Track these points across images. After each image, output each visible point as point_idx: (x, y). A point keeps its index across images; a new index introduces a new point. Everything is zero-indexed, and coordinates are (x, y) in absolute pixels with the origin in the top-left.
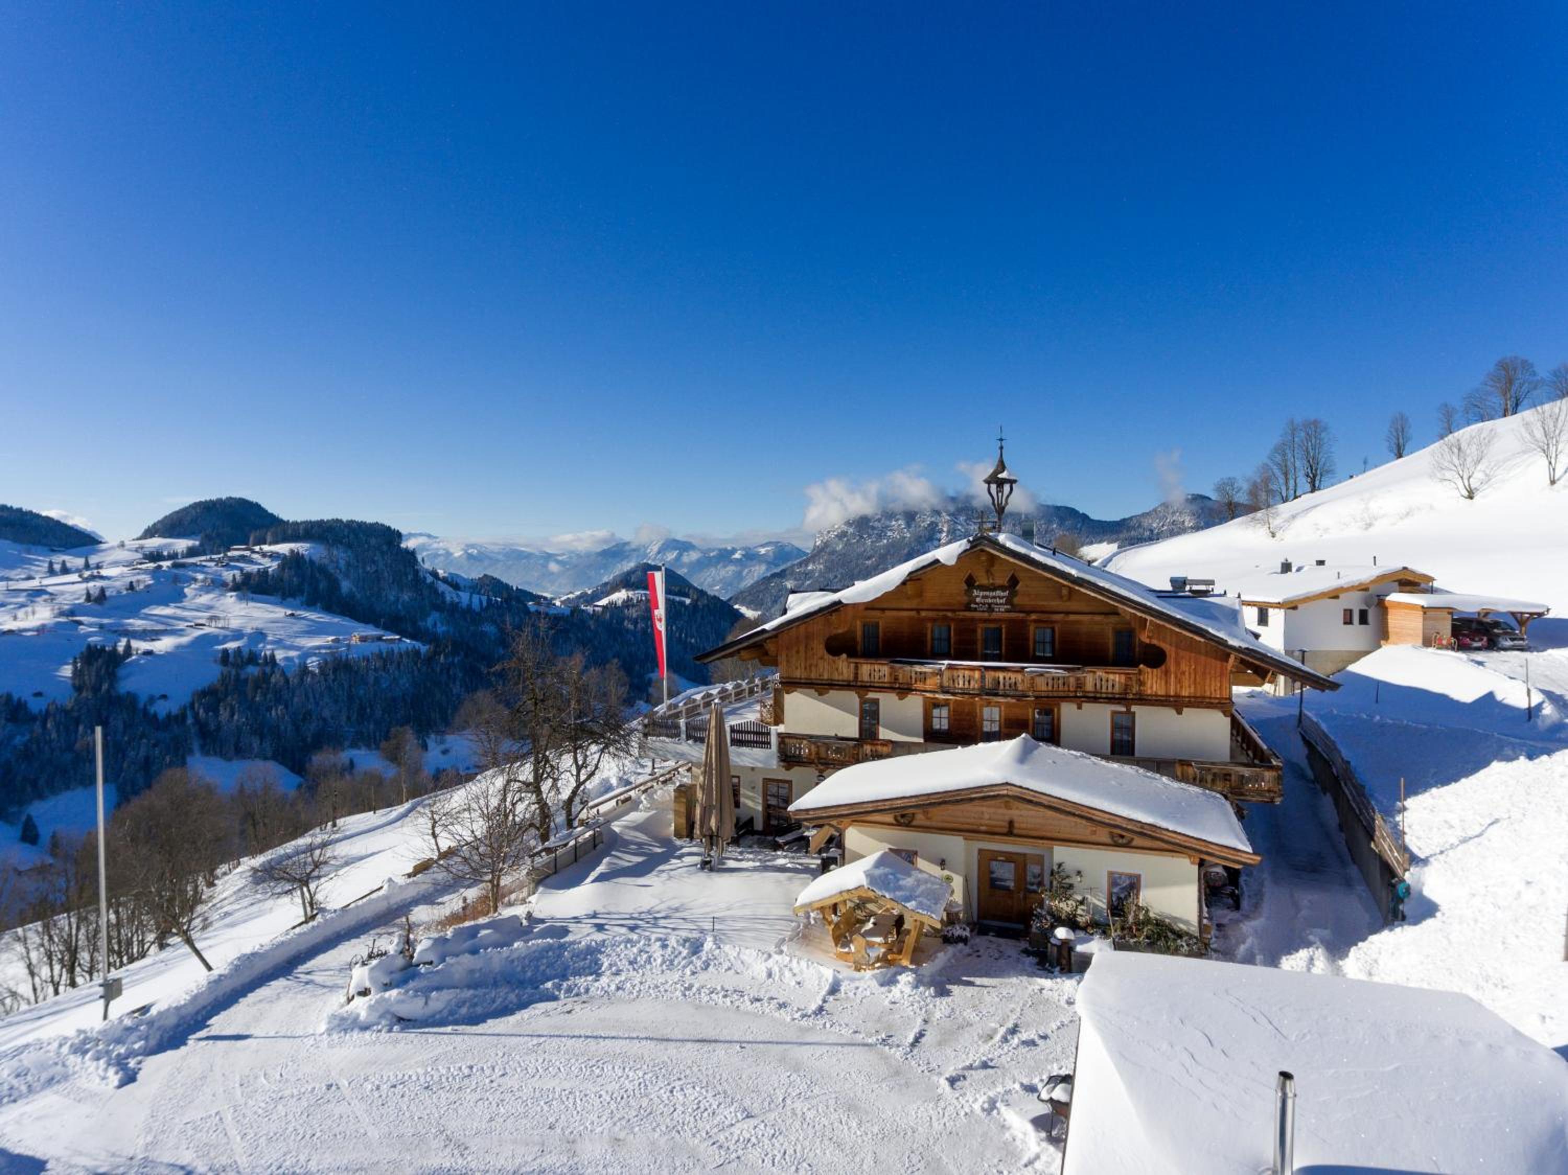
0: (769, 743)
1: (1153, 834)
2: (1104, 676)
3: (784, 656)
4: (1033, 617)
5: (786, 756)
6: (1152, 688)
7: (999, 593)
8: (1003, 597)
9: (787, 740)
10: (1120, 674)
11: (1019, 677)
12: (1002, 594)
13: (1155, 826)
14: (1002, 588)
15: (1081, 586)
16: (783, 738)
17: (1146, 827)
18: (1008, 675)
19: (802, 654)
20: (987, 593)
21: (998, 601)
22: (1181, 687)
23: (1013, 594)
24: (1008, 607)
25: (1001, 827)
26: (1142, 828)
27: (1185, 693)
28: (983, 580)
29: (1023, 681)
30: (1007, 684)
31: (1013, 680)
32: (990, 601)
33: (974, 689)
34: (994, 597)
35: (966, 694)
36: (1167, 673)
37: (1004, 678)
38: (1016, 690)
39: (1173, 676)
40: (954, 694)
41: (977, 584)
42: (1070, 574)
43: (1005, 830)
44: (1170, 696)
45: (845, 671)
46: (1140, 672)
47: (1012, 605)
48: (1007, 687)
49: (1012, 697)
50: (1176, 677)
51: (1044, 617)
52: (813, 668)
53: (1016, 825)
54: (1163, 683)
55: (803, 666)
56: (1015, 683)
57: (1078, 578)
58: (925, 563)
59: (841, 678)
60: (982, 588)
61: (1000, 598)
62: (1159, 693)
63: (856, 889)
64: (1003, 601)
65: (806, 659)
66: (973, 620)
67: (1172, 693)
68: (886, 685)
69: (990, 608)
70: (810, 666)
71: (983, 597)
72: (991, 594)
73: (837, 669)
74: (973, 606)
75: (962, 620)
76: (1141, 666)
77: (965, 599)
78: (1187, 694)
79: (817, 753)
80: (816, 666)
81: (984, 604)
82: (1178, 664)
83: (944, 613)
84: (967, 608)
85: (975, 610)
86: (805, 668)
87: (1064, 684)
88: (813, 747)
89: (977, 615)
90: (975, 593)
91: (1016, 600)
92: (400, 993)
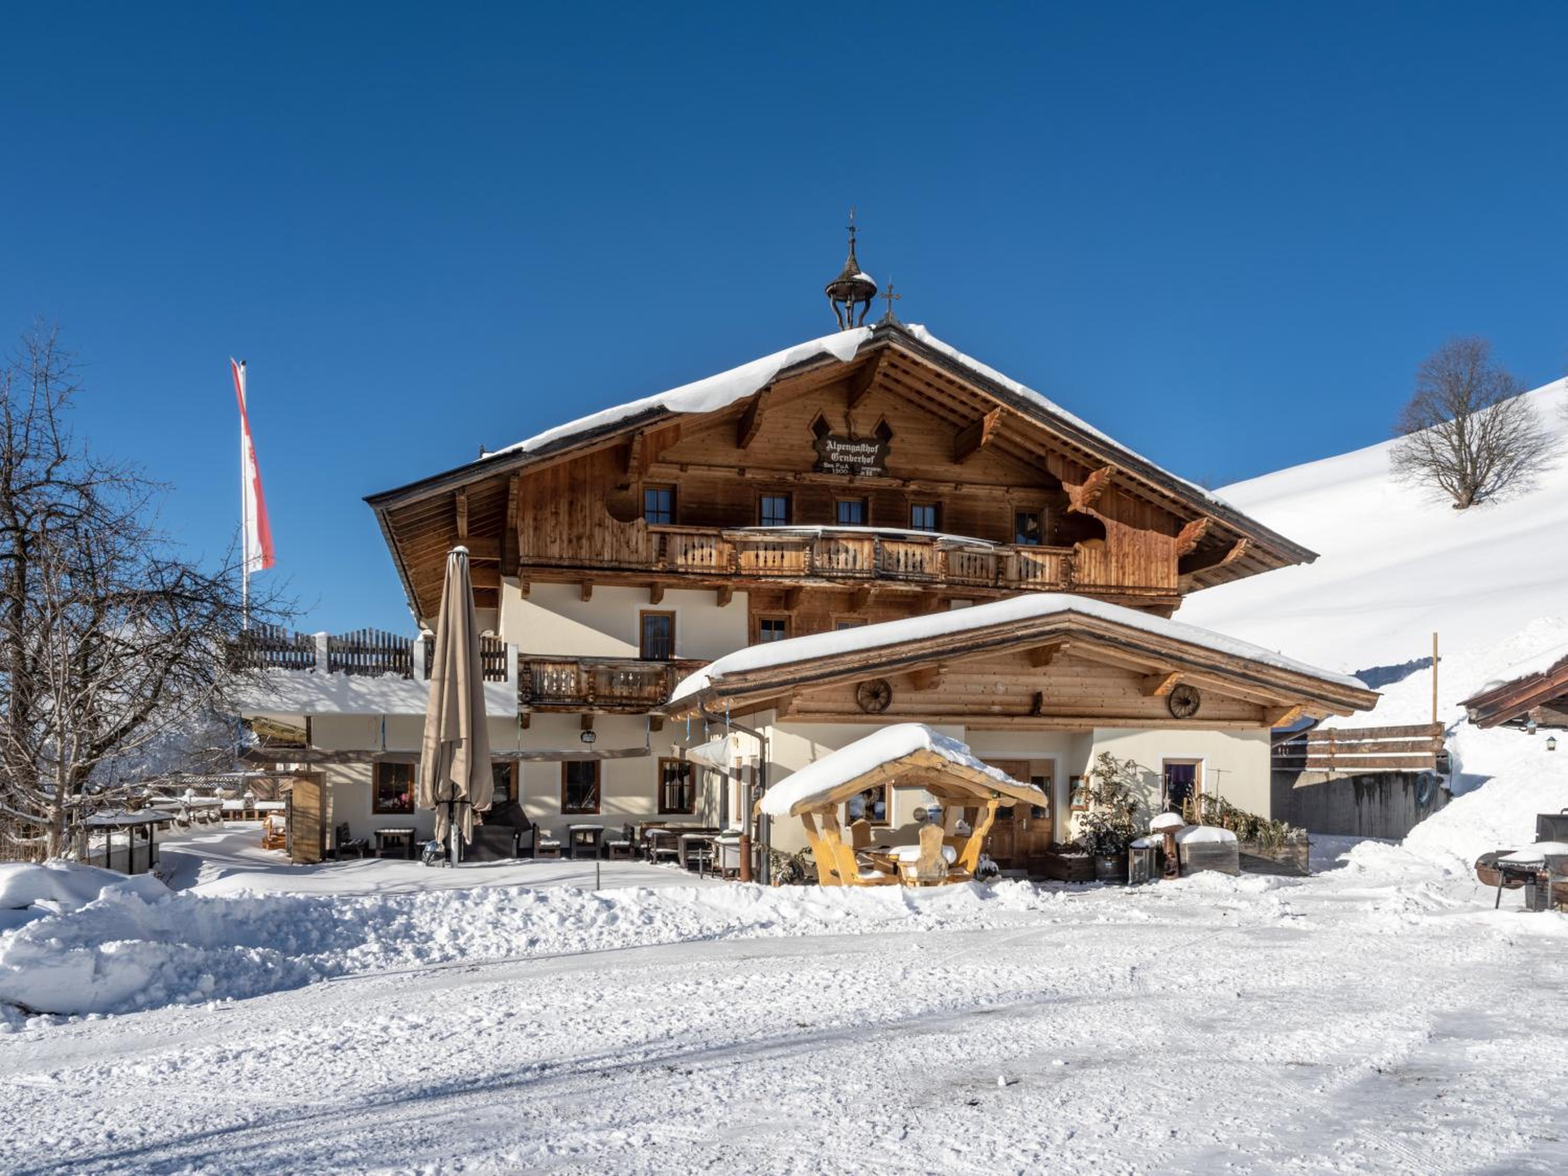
0: (504, 672)
1: (1260, 676)
2: (1031, 556)
3: (529, 520)
4: (913, 487)
5: (534, 693)
6: (1089, 575)
7: (864, 448)
8: (871, 454)
9: (534, 667)
10: (1050, 554)
11: (926, 552)
12: (869, 449)
13: (1262, 663)
14: (870, 442)
15: (1026, 411)
16: (527, 663)
17: (1251, 665)
18: (911, 549)
19: (564, 517)
20: (848, 447)
21: (864, 460)
22: (1124, 574)
23: (885, 451)
24: (879, 470)
25: (1021, 704)
26: (1246, 667)
27: (1128, 582)
28: (839, 428)
29: (931, 559)
30: (910, 563)
31: (918, 558)
32: (852, 459)
33: (861, 571)
34: (857, 454)
35: (850, 578)
36: (1106, 554)
37: (906, 554)
38: (922, 572)
39: (1114, 559)
40: (830, 579)
41: (830, 433)
42: (1013, 393)
43: (1027, 709)
44: (1111, 587)
45: (641, 547)
46: (1076, 552)
47: (884, 468)
48: (910, 569)
49: (917, 583)
50: (1117, 562)
51: (926, 488)
52: (584, 542)
53: (1045, 699)
54: (1102, 568)
55: (565, 537)
56: (921, 562)
57: (1023, 398)
58: (804, 357)
59: (634, 558)
60: (839, 439)
61: (867, 455)
62: (1098, 582)
63: (910, 755)
64: (870, 460)
65: (571, 525)
66: (825, 487)
67: (1113, 583)
68: (713, 571)
69: (854, 469)
70: (579, 538)
71: (842, 453)
72: (854, 449)
73: (628, 543)
74: (826, 465)
75: (811, 488)
76: (1077, 545)
77: (813, 456)
78: (1131, 584)
79: (592, 687)
80: (591, 537)
81: (843, 463)
82: (1120, 542)
83: (783, 474)
84: (817, 467)
85: (830, 471)
86: (570, 541)
87: (982, 568)
88: (584, 676)
89: (832, 480)
90: (830, 445)
91: (888, 461)
92: (19, 940)
